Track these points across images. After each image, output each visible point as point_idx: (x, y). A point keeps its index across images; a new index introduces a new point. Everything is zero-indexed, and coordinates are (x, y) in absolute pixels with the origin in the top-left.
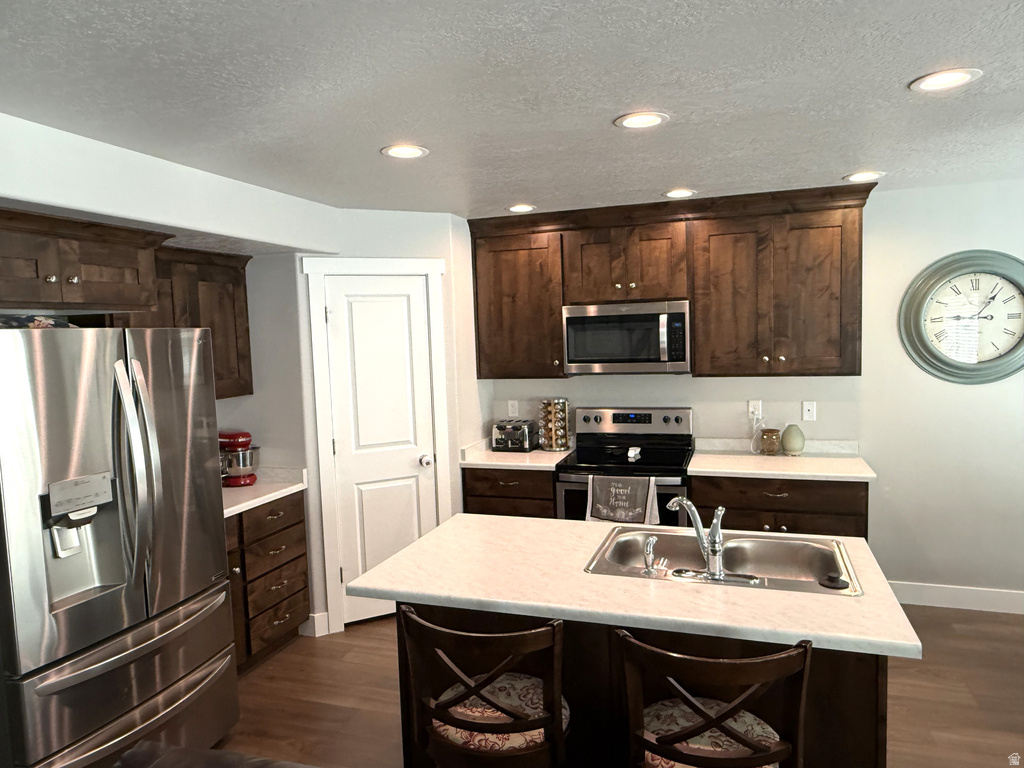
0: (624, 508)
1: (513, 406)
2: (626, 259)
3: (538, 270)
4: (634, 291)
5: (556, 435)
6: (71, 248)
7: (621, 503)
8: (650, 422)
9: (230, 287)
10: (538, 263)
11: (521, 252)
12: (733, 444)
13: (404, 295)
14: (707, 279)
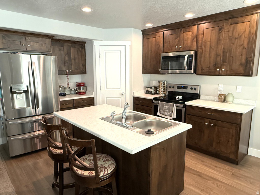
0: (167, 112)
1: (154, 82)
2: (179, 39)
3: (157, 43)
4: (181, 48)
5: (161, 91)
6: (29, 39)
7: (166, 110)
8: (187, 89)
9: (81, 49)
10: (157, 41)
11: (153, 38)
12: (212, 98)
13: (119, 51)
14: (202, 44)
